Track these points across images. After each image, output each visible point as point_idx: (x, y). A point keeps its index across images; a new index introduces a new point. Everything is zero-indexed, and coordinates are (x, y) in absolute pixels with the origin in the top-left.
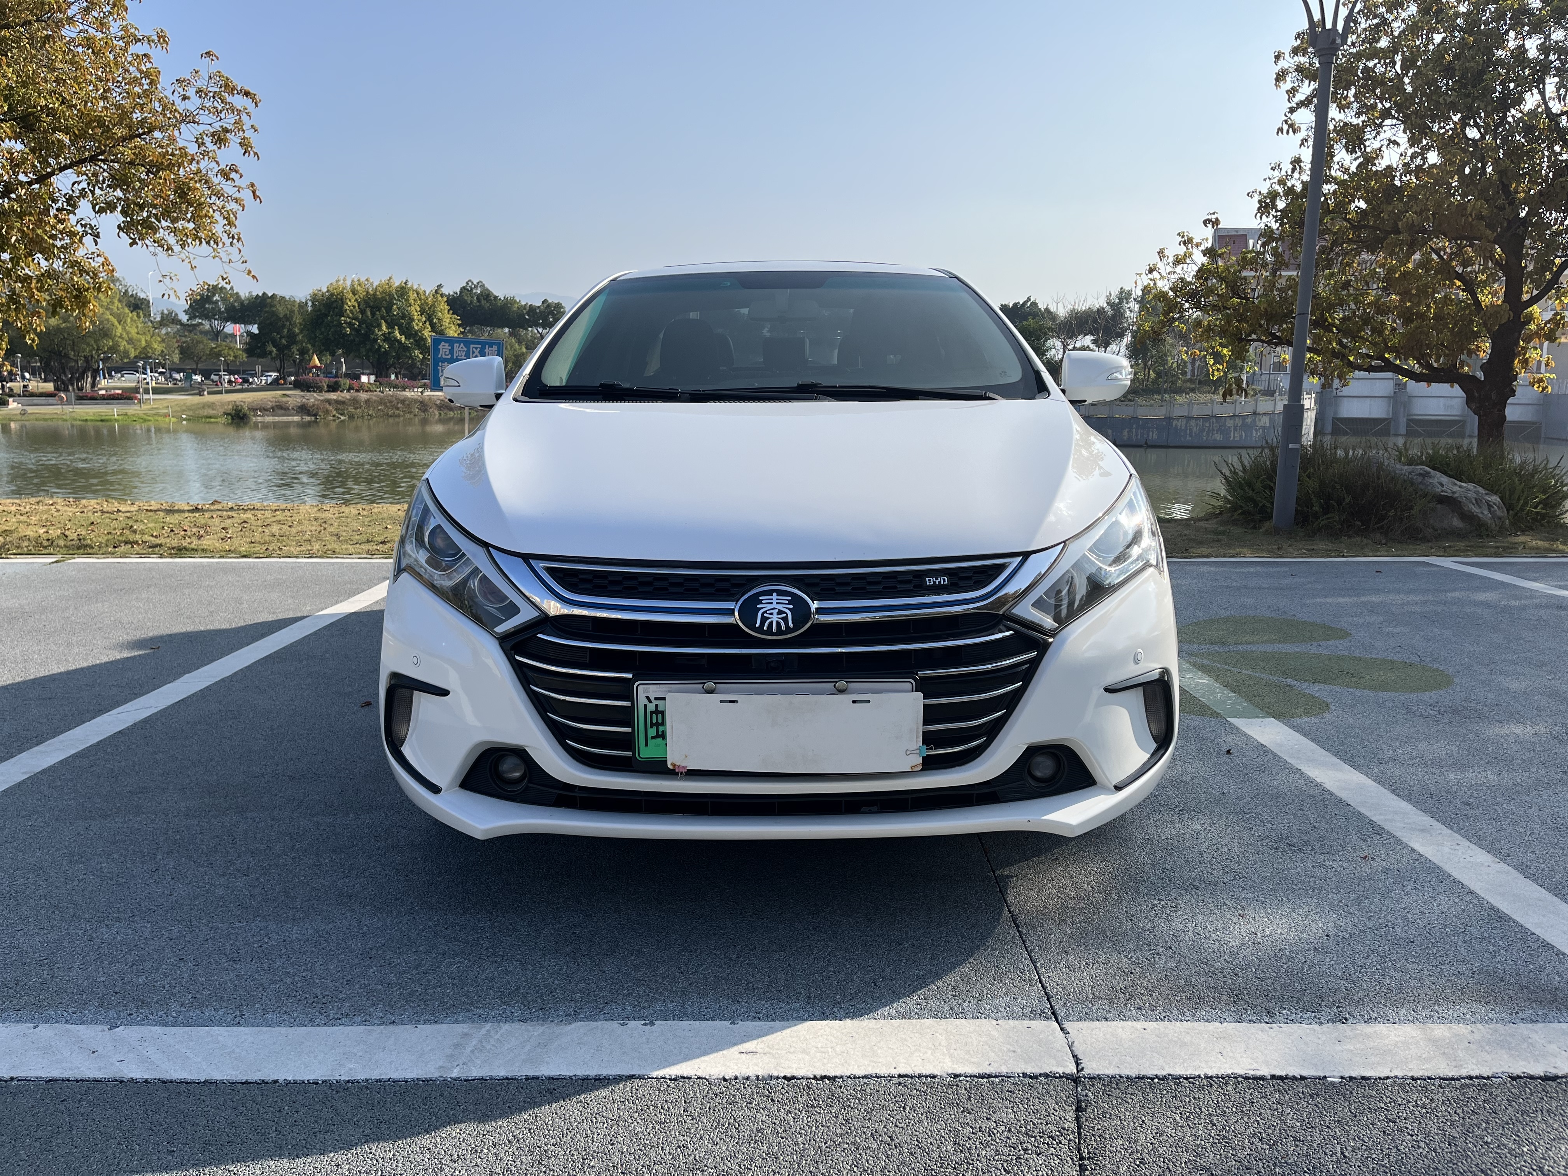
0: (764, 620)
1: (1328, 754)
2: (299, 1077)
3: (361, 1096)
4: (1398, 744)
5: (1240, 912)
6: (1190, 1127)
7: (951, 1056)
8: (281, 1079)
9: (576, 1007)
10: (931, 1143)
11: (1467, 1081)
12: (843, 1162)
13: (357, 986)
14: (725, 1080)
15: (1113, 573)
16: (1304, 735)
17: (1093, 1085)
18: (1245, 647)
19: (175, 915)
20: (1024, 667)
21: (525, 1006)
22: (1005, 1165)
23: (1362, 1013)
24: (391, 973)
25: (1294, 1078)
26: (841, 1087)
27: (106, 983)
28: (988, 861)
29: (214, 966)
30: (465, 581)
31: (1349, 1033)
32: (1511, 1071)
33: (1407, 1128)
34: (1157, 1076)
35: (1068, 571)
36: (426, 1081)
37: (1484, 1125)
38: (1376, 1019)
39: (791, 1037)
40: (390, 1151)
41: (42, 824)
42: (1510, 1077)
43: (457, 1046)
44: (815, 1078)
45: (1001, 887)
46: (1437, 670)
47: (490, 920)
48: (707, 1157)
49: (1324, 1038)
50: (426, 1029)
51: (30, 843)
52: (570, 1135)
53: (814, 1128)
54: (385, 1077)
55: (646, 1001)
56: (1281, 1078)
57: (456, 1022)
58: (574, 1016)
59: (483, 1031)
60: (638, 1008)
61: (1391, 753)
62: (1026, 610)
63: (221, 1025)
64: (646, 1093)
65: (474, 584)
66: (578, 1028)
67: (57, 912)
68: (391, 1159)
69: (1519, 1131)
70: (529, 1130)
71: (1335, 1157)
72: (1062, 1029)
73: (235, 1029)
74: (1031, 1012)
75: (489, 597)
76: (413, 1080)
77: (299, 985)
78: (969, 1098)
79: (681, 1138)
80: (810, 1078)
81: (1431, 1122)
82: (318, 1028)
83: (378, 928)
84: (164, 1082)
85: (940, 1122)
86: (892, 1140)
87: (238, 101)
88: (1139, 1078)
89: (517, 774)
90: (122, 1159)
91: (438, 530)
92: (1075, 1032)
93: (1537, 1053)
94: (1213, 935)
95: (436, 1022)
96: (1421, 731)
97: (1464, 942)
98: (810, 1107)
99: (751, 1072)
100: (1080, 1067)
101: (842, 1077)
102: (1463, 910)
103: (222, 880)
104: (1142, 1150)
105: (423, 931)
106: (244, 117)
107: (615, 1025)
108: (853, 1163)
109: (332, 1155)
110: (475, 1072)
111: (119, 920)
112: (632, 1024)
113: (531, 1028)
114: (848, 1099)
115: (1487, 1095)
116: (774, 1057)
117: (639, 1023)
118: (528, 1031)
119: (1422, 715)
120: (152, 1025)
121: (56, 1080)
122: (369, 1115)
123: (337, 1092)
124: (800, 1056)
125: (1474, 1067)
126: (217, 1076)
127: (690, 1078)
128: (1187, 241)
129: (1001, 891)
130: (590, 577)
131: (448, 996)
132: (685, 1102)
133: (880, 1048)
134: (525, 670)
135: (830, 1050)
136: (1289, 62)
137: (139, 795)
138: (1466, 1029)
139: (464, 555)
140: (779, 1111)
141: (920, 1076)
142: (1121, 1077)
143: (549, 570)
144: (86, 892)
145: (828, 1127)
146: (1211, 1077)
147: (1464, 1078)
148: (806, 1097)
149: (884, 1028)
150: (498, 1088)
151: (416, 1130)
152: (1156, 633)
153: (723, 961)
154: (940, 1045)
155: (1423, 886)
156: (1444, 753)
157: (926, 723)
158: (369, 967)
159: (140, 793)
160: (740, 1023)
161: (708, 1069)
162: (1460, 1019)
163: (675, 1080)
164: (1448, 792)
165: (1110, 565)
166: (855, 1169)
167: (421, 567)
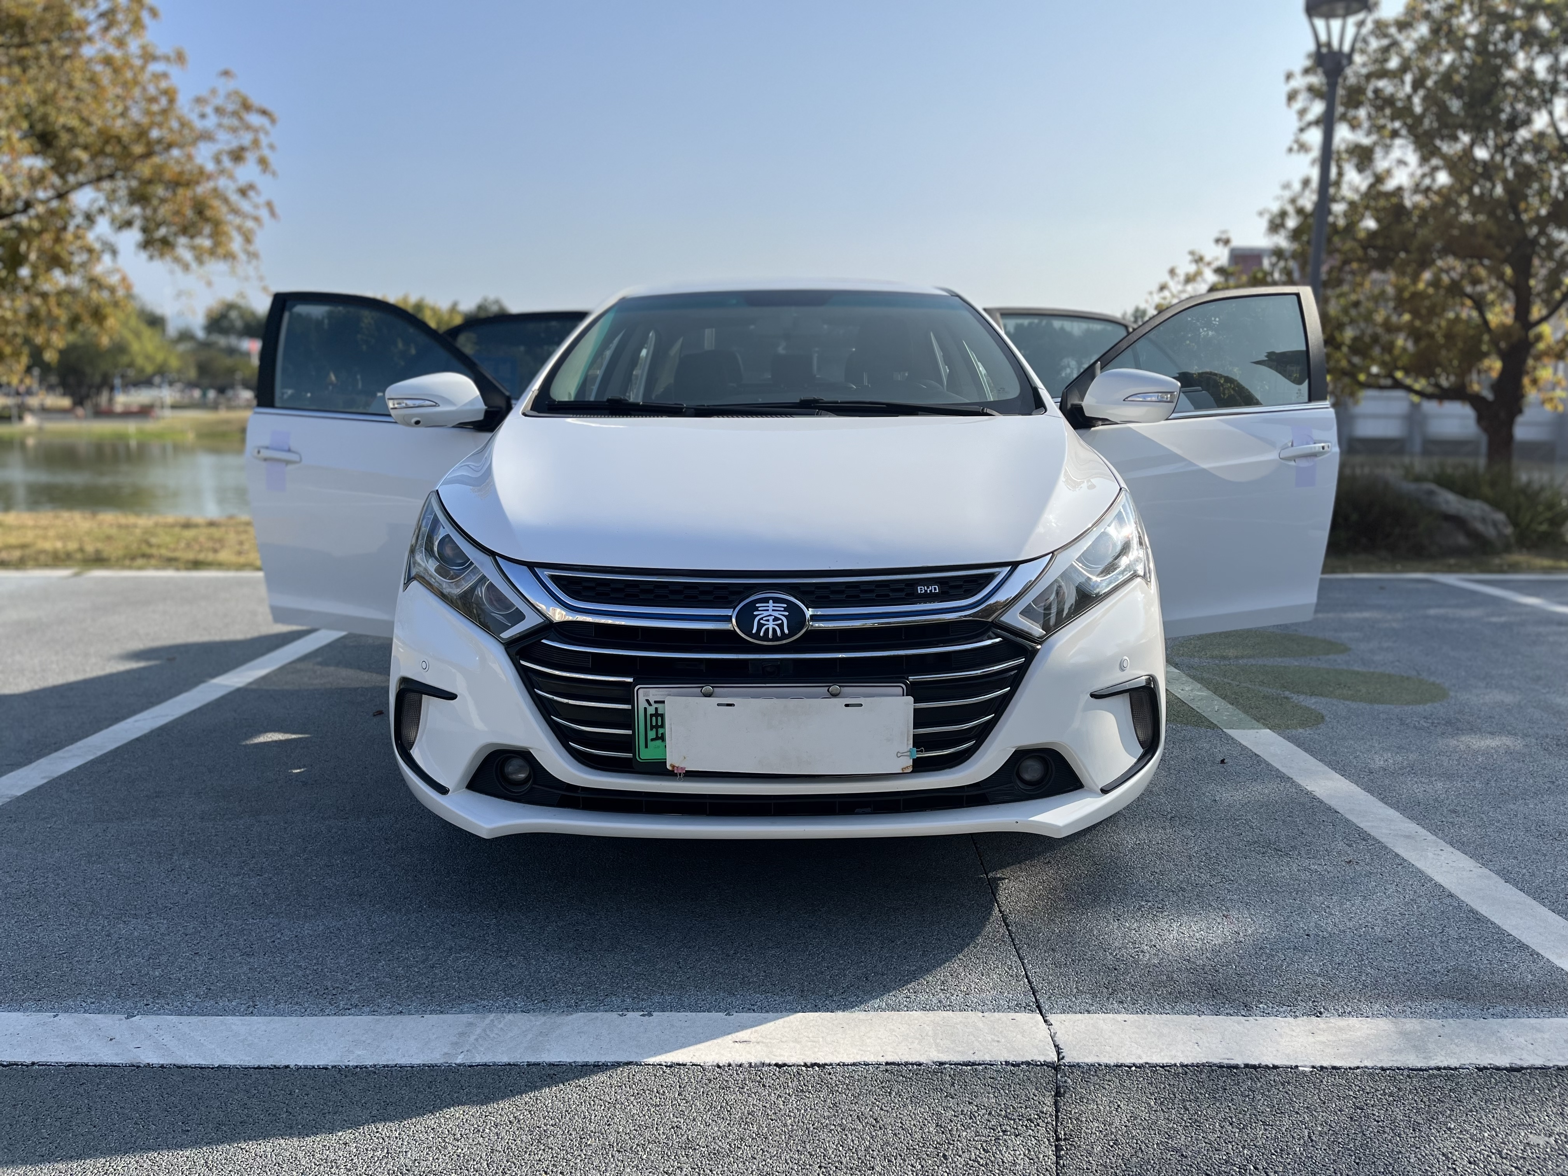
0: (760, 626)
1: (1320, 763)
2: (310, 1063)
3: (369, 1080)
4: (1389, 754)
5: (1225, 913)
6: (1164, 1112)
7: (937, 1045)
8: (292, 1064)
9: (577, 998)
10: (914, 1125)
11: (1435, 1072)
12: (829, 1142)
13: (366, 979)
14: (719, 1067)
15: (1100, 583)
16: (1299, 746)
17: (1072, 1073)
18: (1245, 661)
19: (190, 912)
20: (1012, 673)
21: (528, 998)
22: (984, 1145)
23: (1337, 1007)
24: (399, 967)
25: (1267, 1067)
26: (830, 1074)
27: (123, 976)
28: (982, 864)
29: (228, 960)
30: (473, 589)
31: (1322, 1026)
32: (1477, 1062)
33: (1373, 1115)
34: (1134, 1065)
35: (1056, 581)
36: (432, 1067)
37: (1449, 1112)
38: (1349, 1013)
39: (783, 1027)
40: (396, 1130)
41: (61, 826)
42: (1477, 1068)
43: (461, 1034)
44: (805, 1065)
45: (992, 887)
46: (1433, 684)
47: (496, 918)
48: (699, 1137)
49: (1298, 1030)
50: (432, 1019)
51: (50, 844)
52: (568, 1116)
53: (803, 1111)
54: (391, 1063)
55: (645, 994)
56: (1254, 1067)
57: (462, 1012)
58: (575, 1007)
59: (487, 1021)
60: (636, 1000)
61: (1382, 763)
62: (1014, 618)
63: (234, 1015)
64: (642, 1079)
65: (481, 592)
66: (579, 1018)
67: (76, 909)
68: (396, 1138)
69: (1481, 1118)
70: (530, 1112)
71: (1302, 1141)
72: (1046, 1021)
73: (247, 1018)
74: (1017, 1005)
75: (495, 603)
76: (419, 1066)
77: (310, 977)
78: (953, 1085)
79: (675, 1120)
80: (800, 1066)
81: (1397, 1110)
82: (328, 1018)
83: (387, 925)
84: (179, 1067)
85: (924, 1106)
86: (877, 1122)
87: (254, 119)
88: (1117, 1066)
89: (522, 776)
90: (139, 1137)
91: (447, 539)
92: (1058, 1023)
93: (1504, 1046)
94: (1197, 934)
95: (442, 1012)
96: (1413, 742)
97: (1442, 942)
98: (800, 1092)
99: (744, 1059)
100: (1061, 1056)
101: (831, 1064)
102: (1443, 912)
103: (236, 879)
104: (1117, 1132)
105: (430, 928)
106: (262, 137)
107: (614, 1015)
108: (839, 1143)
109: (340, 1134)
110: (479, 1059)
111: (136, 916)
112: (630, 1015)
113: (533, 1019)
114: (836, 1085)
115: (1454, 1085)
116: (767, 1046)
117: (637, 1014)
118: (531, 1021)
119: (1415, 727)
120: (169, 1015)
121: (75, 1065)
122: (376, 1098)
123: (346, 1077)
124: (792, 1044)
125: (1443, 1058)
126: (231, 1061)
127: (685, 1065)
128: (1199, 260)
129: (993, 893)
130: (593, 585)
131: (454, 988)
132: (680, 1087)
133: (869, 1038)
134: (530, 674)
135: (821, 1040)
136: (1300, 82)
137: (156, 800)
138: (1438, 1023)
139: (472, 563)
140: (769, 1095)
141: (906, 1064)
142: (1099, 1065)
143: (553, 578)
144: (104, 891)
145: (817, 1110)
146: (1186, 1066)
147: (1432, 1069)
148: (796, 1083)
149: (874, 1020)
150: (501, 1073)
151: (421, 1111)
152: (1143, 641)
153: (720, 957)
154: (927, 1035)
155: (1404, 890)
156: (1434, 763)
157: (916, 726)
158: (379, 961)
159: (156, 797)
160: (735, 1014)
161: (703, 1056)
162: (1431, 1014)
163: (671, 1066)
164: (1436, 800)
165: (1098, 575)
166: (841, 1148)
167: (431, 576)
